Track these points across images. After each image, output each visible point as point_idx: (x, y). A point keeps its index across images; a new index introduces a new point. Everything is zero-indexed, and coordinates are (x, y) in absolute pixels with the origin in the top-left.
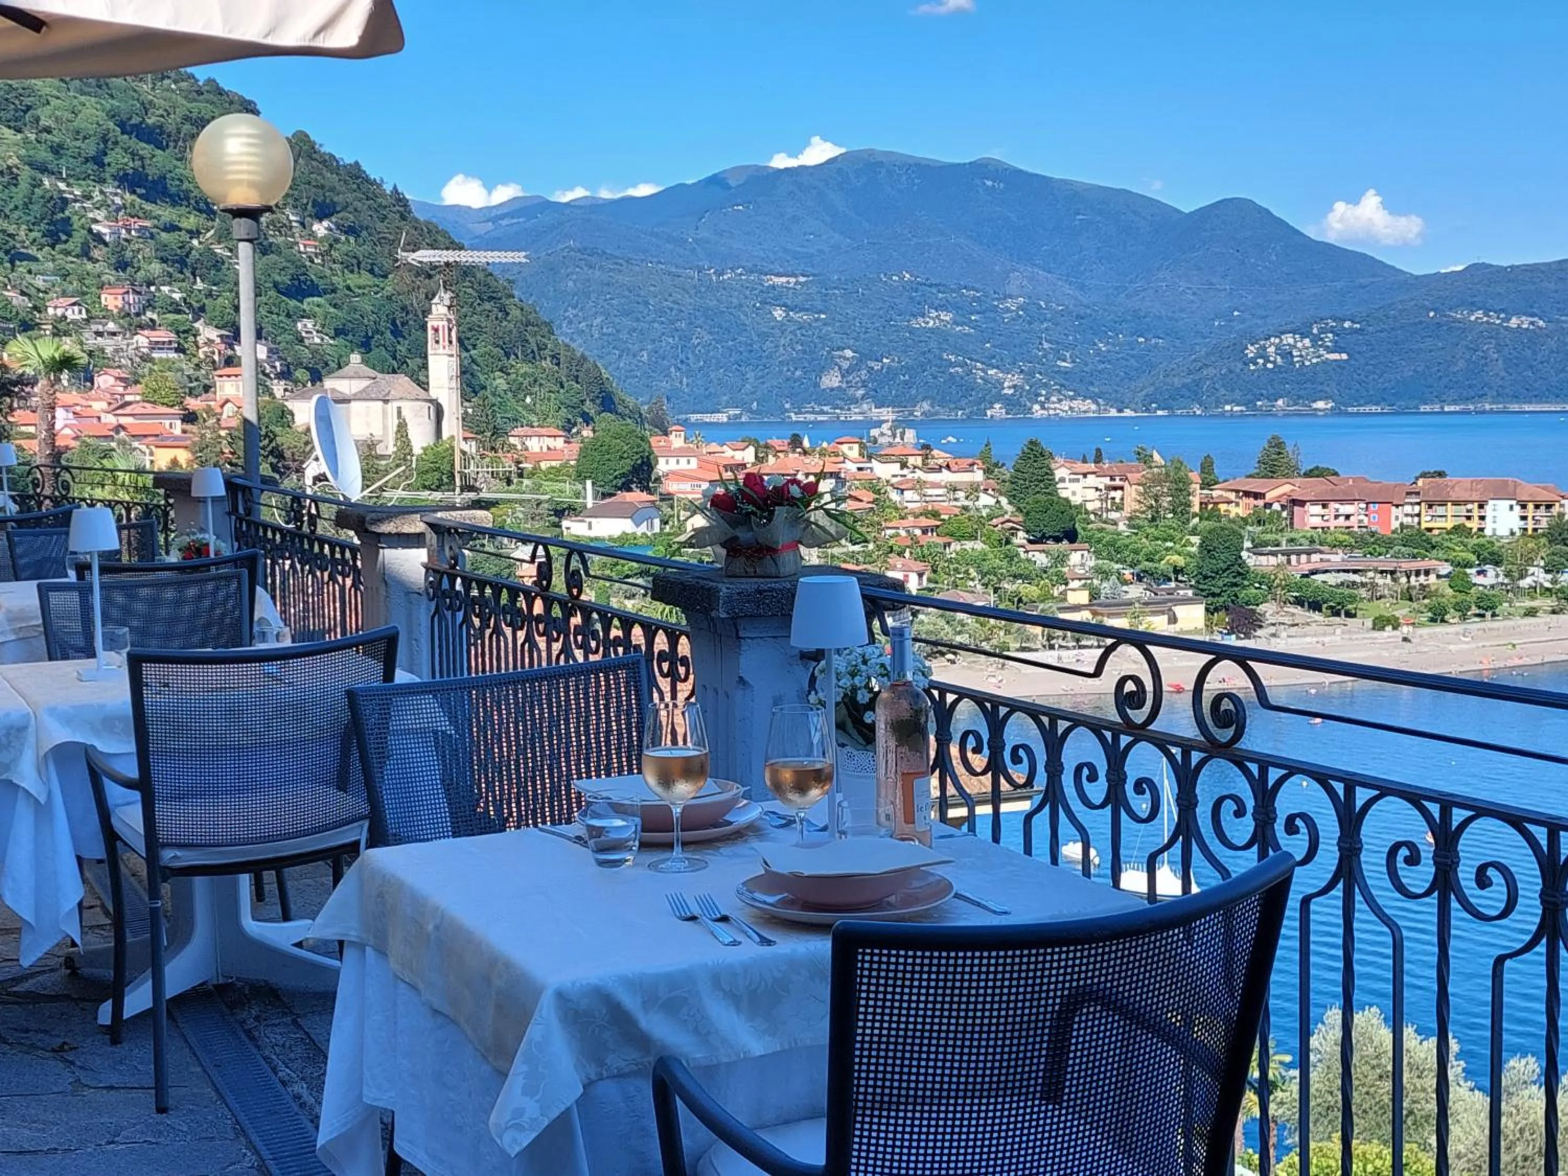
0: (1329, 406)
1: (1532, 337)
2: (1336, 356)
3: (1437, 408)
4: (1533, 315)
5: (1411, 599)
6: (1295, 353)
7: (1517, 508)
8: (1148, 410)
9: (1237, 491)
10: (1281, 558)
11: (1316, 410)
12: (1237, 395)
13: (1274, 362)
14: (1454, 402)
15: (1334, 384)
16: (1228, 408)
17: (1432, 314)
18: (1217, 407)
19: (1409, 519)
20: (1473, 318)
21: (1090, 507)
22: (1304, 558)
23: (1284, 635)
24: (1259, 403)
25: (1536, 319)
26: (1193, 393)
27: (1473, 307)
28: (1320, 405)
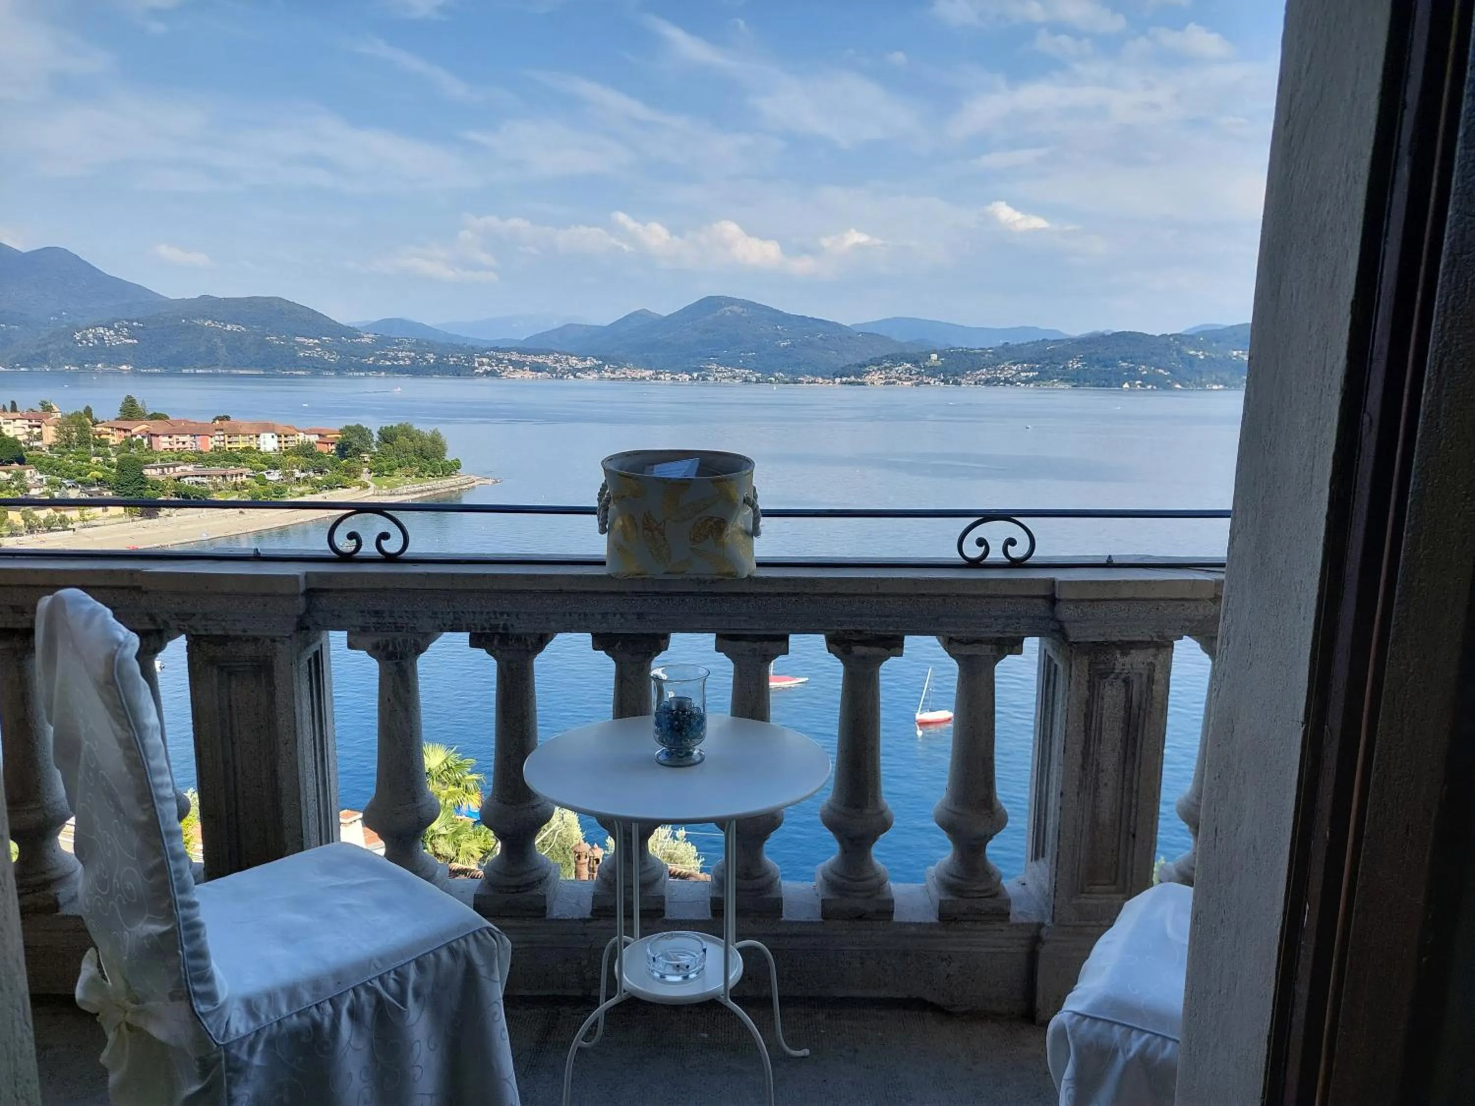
0: (129, 368)
1: (240, 336)
2: (130, 341)
3: (192, 371)
4: (238, 324)
5: (237, 490)
6: (106, 338)
7: (276, 437)
8: (13, 367)
9: (112, 428)
10: (159, 470)
11: (122, 370)
12: (72, 360)
13: (93, 343)
14: (201, 368)
15: (130, 356)
16: (67, 367)
17: (183, 321)
18: (59, 367)
19: (218, 443)
20: (206, 324)
21: (20, 438)
22: (171, 469)
23: (174, 515)
24: (86, 365)
25: (240, 326)
26: (43, 358)
27: (205, 318)
28: (124, 367)
